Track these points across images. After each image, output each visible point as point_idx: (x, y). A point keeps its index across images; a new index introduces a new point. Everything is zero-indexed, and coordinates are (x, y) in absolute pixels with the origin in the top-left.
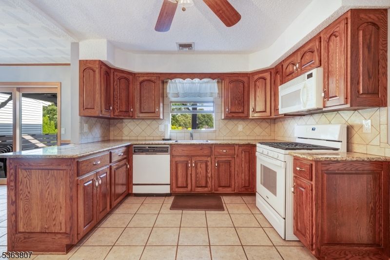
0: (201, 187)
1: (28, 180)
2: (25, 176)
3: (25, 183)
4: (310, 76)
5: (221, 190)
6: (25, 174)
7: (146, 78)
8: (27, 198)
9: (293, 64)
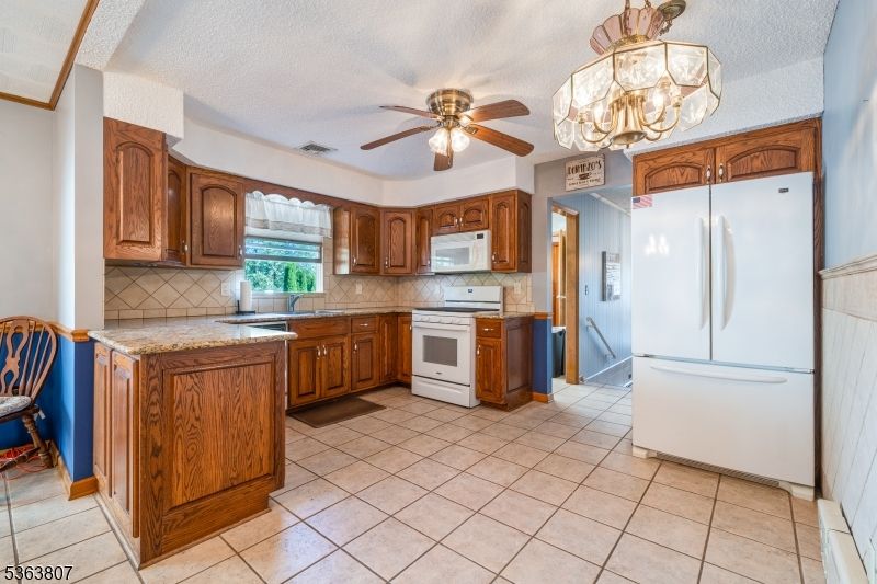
0: (336, 387)
1: (195, 394)
2: (189, 387)
3: (189, 401)
4: (480, 237)
5: (361, 387)
6: (190, 382)
7: (214, 181)
8: (193, 431)
9: (452, 215)
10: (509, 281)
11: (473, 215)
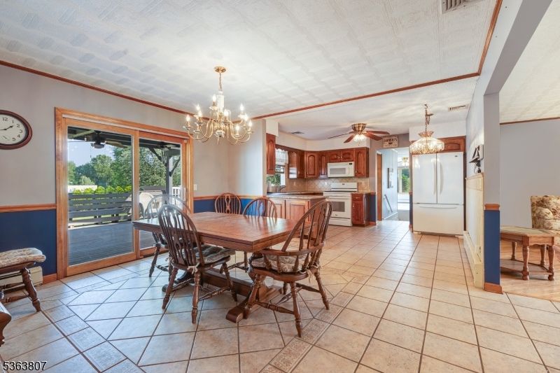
4: (350, 164)
9: (337, 155)
10: (359, 181)
11: (347, 156)
